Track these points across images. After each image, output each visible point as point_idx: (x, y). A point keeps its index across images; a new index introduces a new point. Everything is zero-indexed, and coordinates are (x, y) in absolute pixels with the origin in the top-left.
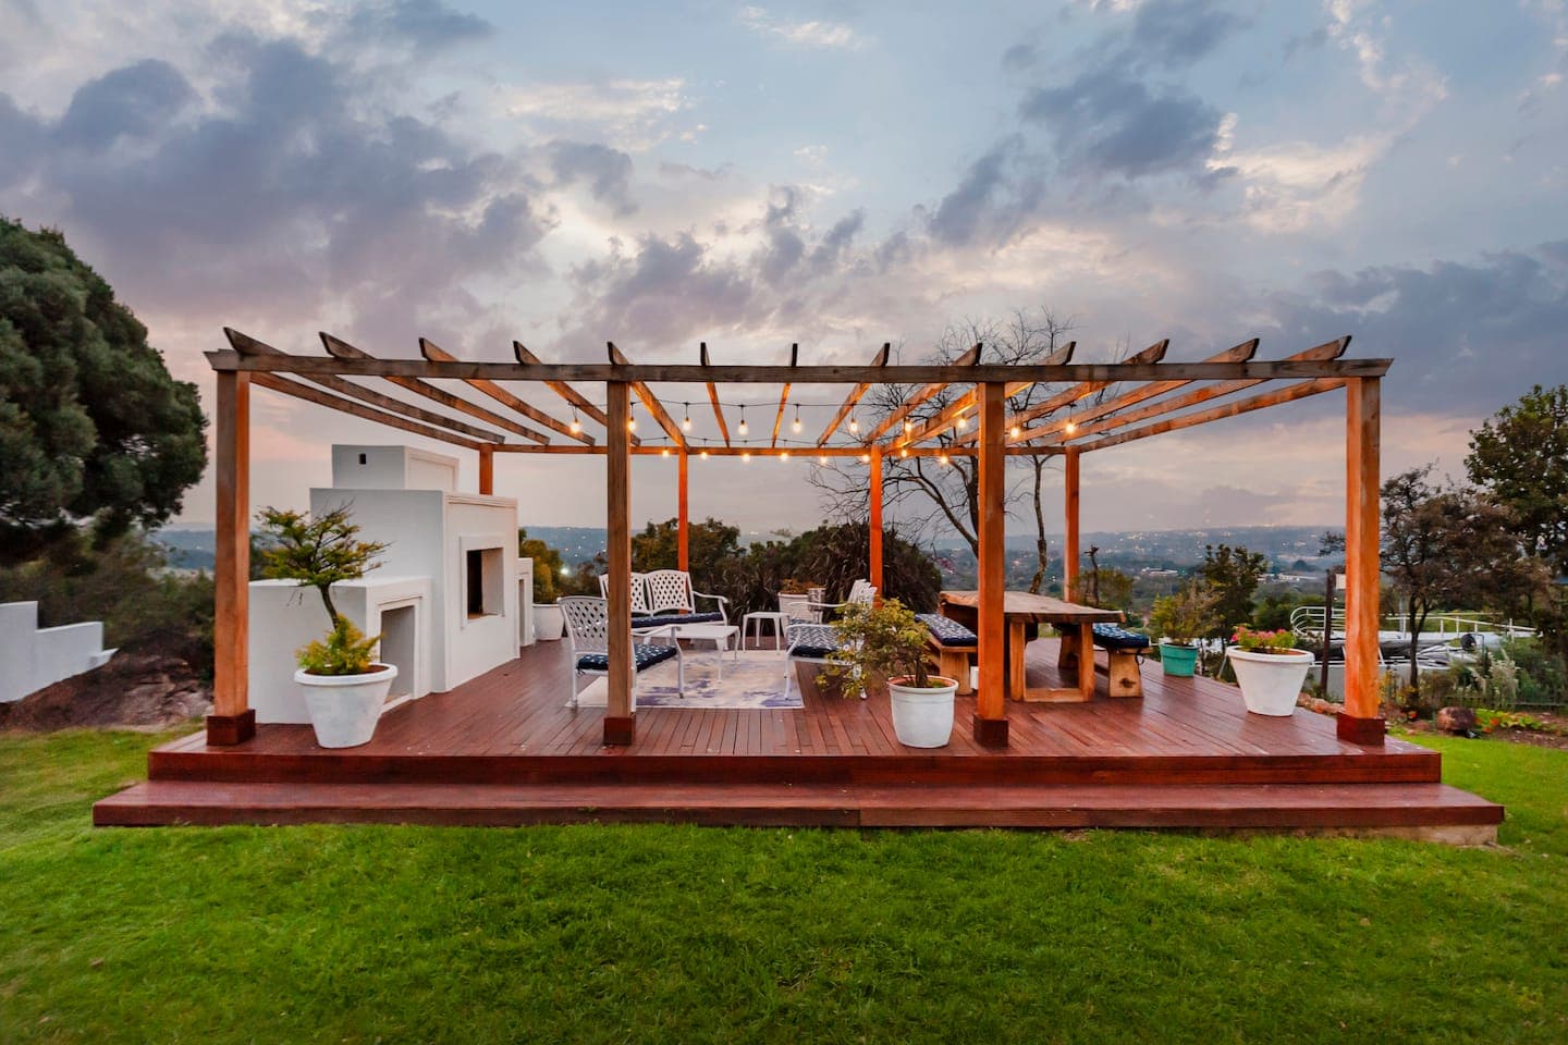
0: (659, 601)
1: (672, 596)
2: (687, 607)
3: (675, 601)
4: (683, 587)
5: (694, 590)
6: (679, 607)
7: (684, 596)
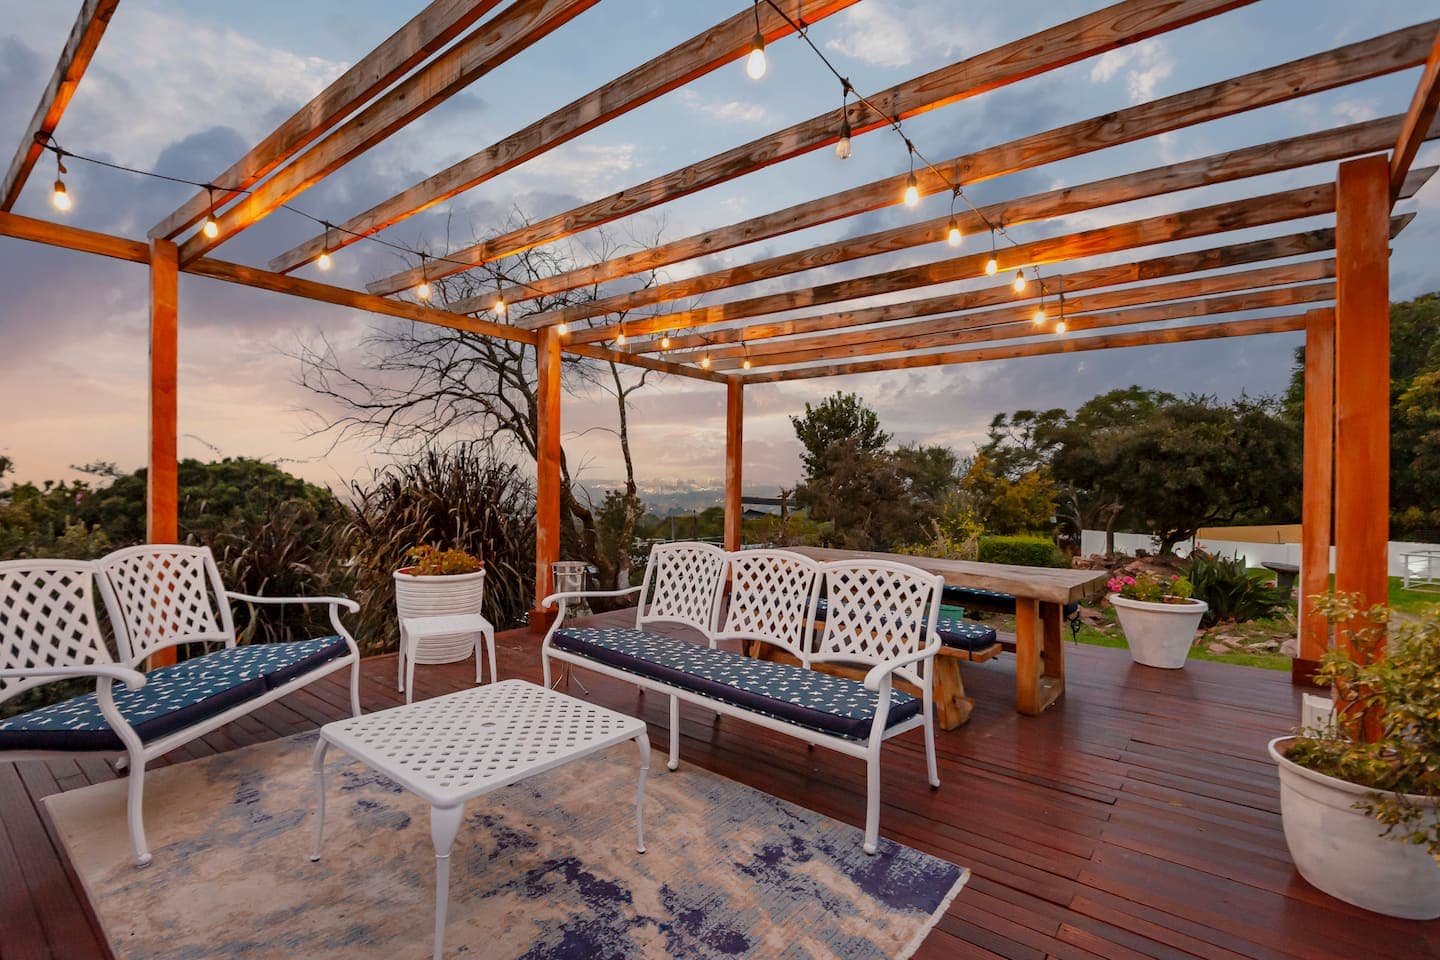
0: (141, 630)
1: (170, 611)
2: (213, 634)
3: (182, 622)
4: (199, 584)
5: (228, 588)
6: (195, 636)
7: (204, 605)
